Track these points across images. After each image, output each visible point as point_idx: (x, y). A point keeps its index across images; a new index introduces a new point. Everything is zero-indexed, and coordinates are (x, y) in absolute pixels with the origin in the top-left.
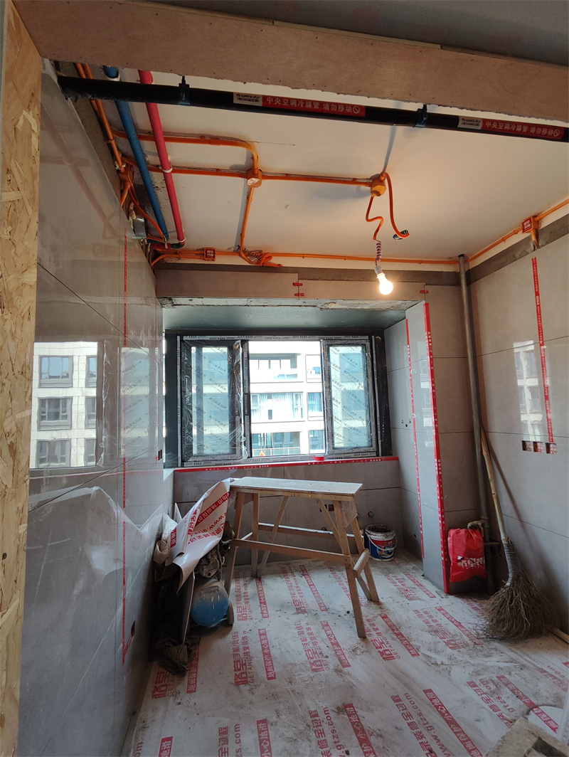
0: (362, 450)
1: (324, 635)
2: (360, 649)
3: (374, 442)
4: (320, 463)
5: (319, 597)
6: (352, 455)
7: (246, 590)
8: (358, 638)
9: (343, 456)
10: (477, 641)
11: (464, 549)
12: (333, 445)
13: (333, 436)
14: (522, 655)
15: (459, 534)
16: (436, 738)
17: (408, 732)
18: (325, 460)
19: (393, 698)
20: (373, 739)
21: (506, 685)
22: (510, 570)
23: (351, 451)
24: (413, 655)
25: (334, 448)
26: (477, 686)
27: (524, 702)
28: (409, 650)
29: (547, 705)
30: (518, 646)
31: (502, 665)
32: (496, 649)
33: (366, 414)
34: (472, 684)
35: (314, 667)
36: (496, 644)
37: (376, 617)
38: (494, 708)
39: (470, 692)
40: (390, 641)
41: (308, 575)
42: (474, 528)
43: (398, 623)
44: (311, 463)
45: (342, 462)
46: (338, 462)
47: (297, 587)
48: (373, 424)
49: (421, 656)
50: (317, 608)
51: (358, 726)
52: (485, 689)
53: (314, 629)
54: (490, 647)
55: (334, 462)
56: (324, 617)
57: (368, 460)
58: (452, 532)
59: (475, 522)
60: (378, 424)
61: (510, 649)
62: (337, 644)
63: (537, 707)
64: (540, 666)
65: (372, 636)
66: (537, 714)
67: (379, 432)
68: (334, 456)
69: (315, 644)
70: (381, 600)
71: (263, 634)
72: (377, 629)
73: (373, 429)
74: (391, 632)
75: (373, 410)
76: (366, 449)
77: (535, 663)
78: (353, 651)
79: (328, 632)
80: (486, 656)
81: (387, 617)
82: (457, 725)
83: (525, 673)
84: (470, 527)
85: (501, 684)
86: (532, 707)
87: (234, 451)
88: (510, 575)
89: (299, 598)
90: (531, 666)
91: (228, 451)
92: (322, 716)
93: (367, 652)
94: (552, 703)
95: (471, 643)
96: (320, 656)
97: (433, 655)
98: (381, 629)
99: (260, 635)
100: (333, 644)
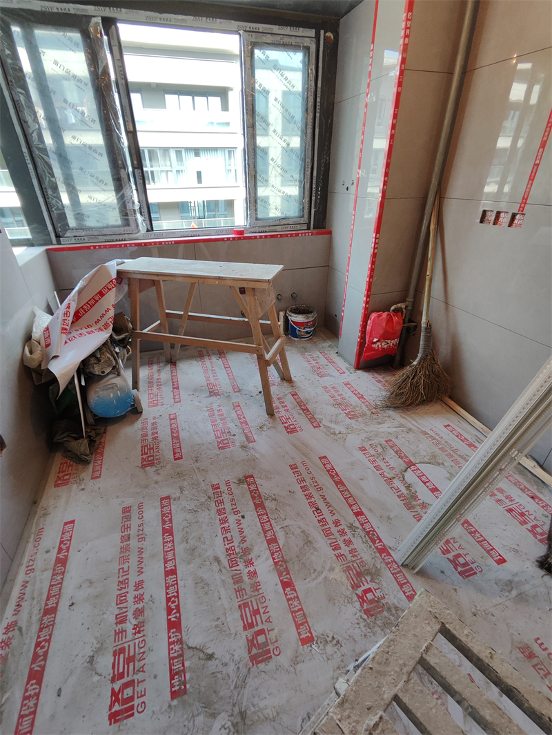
0: (291, 222)
1: (234, 415)
2: (267, 426)
3: (306, 211)
4: (239, 238)
5: (234, 379)
6: (279, 228)
7: (159, 375)
8: (267, 416)
9: (267, 229)
10: (374, 411)
11: (381, 332)
12: (256, 214)
13: (256, 202)
14: (410, 420)
15: (381, 318)
16: (323, 497)
17: (300, 494)
18: (246, 235)
19: (291, 466)
20: (267, 504)
21: (391, 447)
22: (421, 350)
23: (277, 223)
24: (315, 427)
25: (257, 219)
26: (366, 450)
27: (404, 461)
28: (312, 423)
29: (423, 463)
30: (409, 413)
31: (391, 430)
32: (389, 417)
33: (300, 171)
34: (363, 449)
35: (221, 445)
36: (391, 412)
37: (287, 395)
38: (378, 468)
39: (360, 455)
40: (296, 416)
41: (225, 357)
42: (397, 311)
43: (307, 399)
44: (228, 239)
45: (266, 237)
46: (261, 237)
47: (212, 370)
48: (308, 186)
49: (322, 428)
50: (230, 389)
51: (255, 493)
52: (372, 452)
53: (224, 410)
54: (385, 415)
55: (255, 237)
56: (236, 398)
57: (297, 235)
58: (373, 316)
59: (399, 305)
60: (314, 186)
61: (401, 416)
62: (246, 423)
63: (414, 465)
64: (423, 430)
65: (281, 413)
66: (413, 471)
67: (313, 198)
68: (257, 229)
69: (224, 424)
70: (293, 378)
71: (173, 419)
72: (286, 406)
73: (307, 193)
74: (298, 408)
75: (310, 166)
76: (295, 220)
77: (420, 427)
78: (261, 428)
79: (238, 412)
80: (380, 423)
81: (296, 394)
82: (343, 484)
83: (411, 436)
84: (393, 311)
85: (388, 447)
86: (410, 464)
87: (126, 223)
88: (419, 355)
89: (213, 381)
90: (417, 429)
91: (119, 222)
92: (223, 488)
93: (273, 427)
94: (427, 461)
95: (369, 413)
96: (228, 435)
97: (333, 426)
98: (289, 406)
99: (171, 419)
100: (241, 423)
